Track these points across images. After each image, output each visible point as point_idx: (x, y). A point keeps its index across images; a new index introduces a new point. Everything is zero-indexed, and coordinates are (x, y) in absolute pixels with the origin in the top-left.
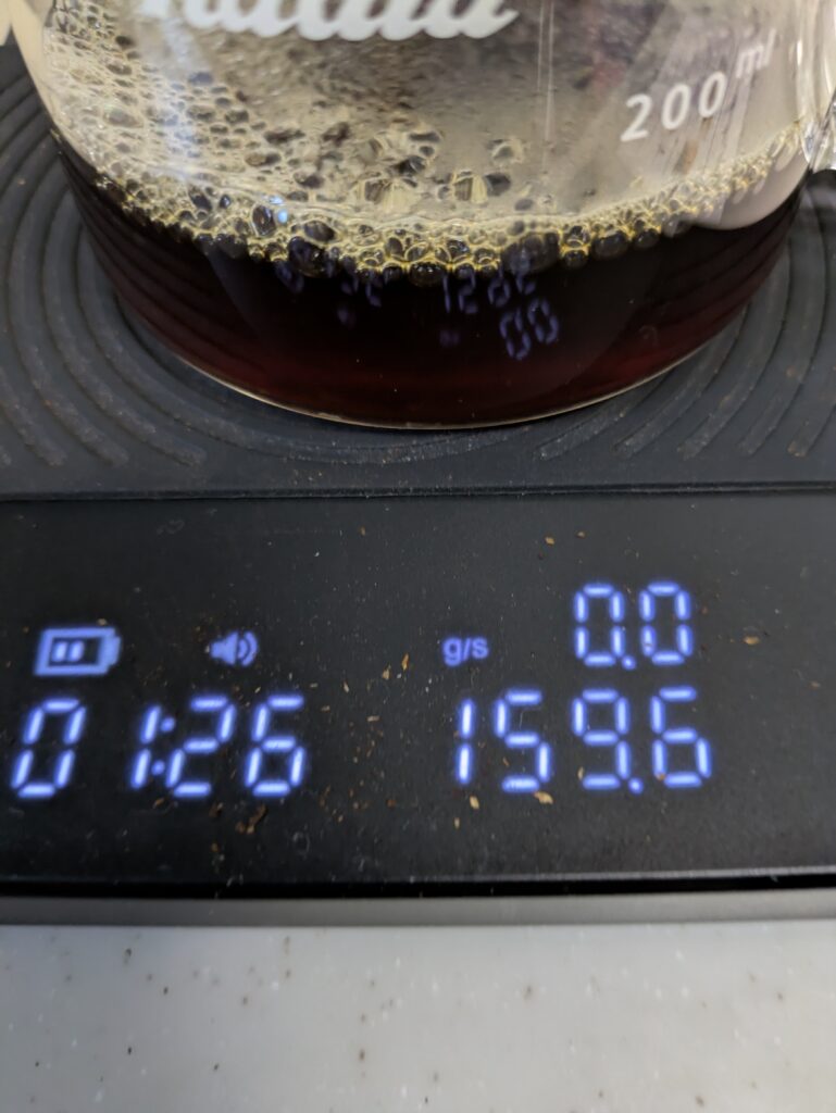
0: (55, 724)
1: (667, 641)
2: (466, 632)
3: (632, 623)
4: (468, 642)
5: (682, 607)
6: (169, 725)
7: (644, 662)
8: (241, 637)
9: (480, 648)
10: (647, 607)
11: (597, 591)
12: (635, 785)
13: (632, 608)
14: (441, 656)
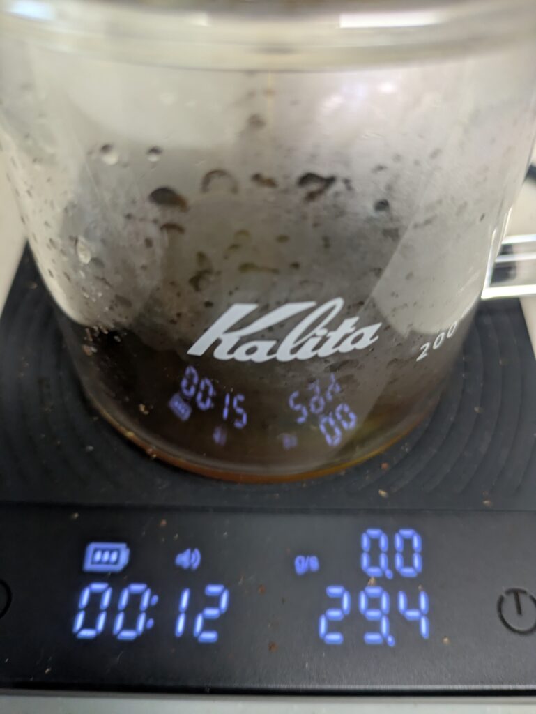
0: (96, 598)
1: (408, 562)
2: (307, 554)
3: (391, 552)
4: (308, 558)
5: (416, 543)
6: (155, 599)
7: (397, 574)
8: (192, 551)
9: (314, 563)
10: (398, 542)
11: (374, 532)
12: (390, 639)
13: (391, 542)
14: (293, 567)
